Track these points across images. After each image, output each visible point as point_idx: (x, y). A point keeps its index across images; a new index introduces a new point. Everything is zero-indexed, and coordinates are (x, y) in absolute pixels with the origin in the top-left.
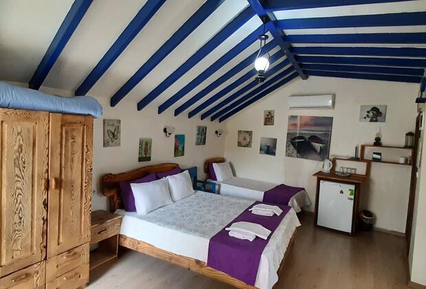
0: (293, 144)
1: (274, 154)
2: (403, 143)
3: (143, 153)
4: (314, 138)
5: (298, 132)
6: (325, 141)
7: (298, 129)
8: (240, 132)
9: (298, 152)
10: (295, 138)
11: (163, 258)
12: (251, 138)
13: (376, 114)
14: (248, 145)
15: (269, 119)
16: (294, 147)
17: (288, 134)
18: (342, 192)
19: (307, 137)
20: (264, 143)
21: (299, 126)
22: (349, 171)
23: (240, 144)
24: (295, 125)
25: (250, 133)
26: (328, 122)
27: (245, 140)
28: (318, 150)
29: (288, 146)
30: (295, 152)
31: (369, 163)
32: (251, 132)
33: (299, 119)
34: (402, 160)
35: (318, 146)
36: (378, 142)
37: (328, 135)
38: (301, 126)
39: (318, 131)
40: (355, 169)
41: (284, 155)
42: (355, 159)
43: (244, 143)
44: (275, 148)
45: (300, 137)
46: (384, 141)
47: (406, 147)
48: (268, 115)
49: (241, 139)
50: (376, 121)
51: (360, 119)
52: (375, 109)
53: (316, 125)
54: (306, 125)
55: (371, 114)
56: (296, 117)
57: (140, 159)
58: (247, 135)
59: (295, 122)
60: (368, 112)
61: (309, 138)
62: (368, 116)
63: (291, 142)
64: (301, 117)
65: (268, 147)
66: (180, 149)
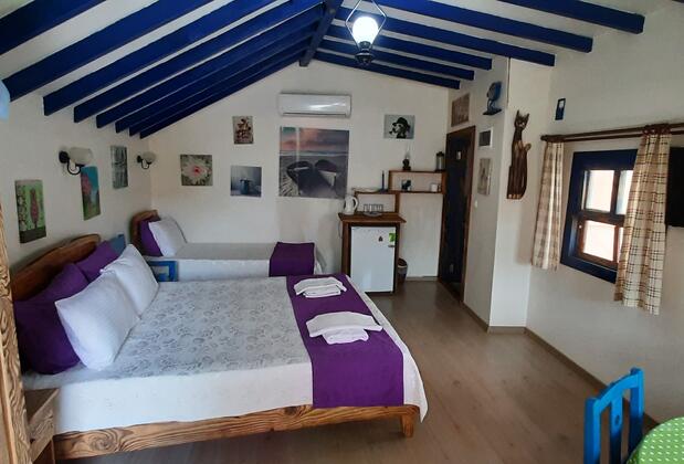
0: (292, 175)
1: (258, 193)
2: (432, 166)
3: (29, 219)
4: (324, 164)
5: (298, 154)
6: (340, 167)
7: (298, 149)
8: (184, 157)
9: (300, 188)
10: (294, 166)
11: (204, 438)
12: (210, 169)
13: (403, 128)
14: (206, 181)
15: (243, 133)
16: (294, 180)
17: (281, 158)
18: (381, 239)
19: (313, 163)
20: (238, 176)
21: (298, 144)
22: (376, 209)
23: (186, 181)
24: (292, 143)
25: (207, 159)
26: (342, 138)
27: (196, 172)
28: (332, 182)
29: (282, 179)
30: (296, 187)
31: (397, 194)
32: (210, 156)
33: (298, 132)
34: (434, 188)
35: (330, 176)
36: (406, 167)
37: (344, 158)
38: (302, 146)
39: (329, 153)
40: (382, 206)
41: (277, 194)
42: (382, 191)
43: (195, 178)
44: (260, 184)
45: (302, 164)
46: (413, 165)
47: (437, 171)
48: (240, 126)
49: (189, 171)
50: (404, 137)
51: (385, 133)
52: (402, 121)
53: (327, 143)
54: (310, 143)
55: (398, 128)
56: (293, 129)
57: (25, 237)
58: (201, 164)
59: (292, 138)
60: (394, 124)
61: (316, 165)
62: (394, 130)
63: (288, 173)
64: (301, 129)
65: (247, 182)
66: (93, 200)
